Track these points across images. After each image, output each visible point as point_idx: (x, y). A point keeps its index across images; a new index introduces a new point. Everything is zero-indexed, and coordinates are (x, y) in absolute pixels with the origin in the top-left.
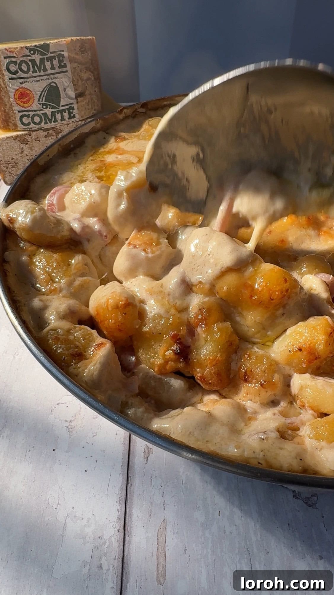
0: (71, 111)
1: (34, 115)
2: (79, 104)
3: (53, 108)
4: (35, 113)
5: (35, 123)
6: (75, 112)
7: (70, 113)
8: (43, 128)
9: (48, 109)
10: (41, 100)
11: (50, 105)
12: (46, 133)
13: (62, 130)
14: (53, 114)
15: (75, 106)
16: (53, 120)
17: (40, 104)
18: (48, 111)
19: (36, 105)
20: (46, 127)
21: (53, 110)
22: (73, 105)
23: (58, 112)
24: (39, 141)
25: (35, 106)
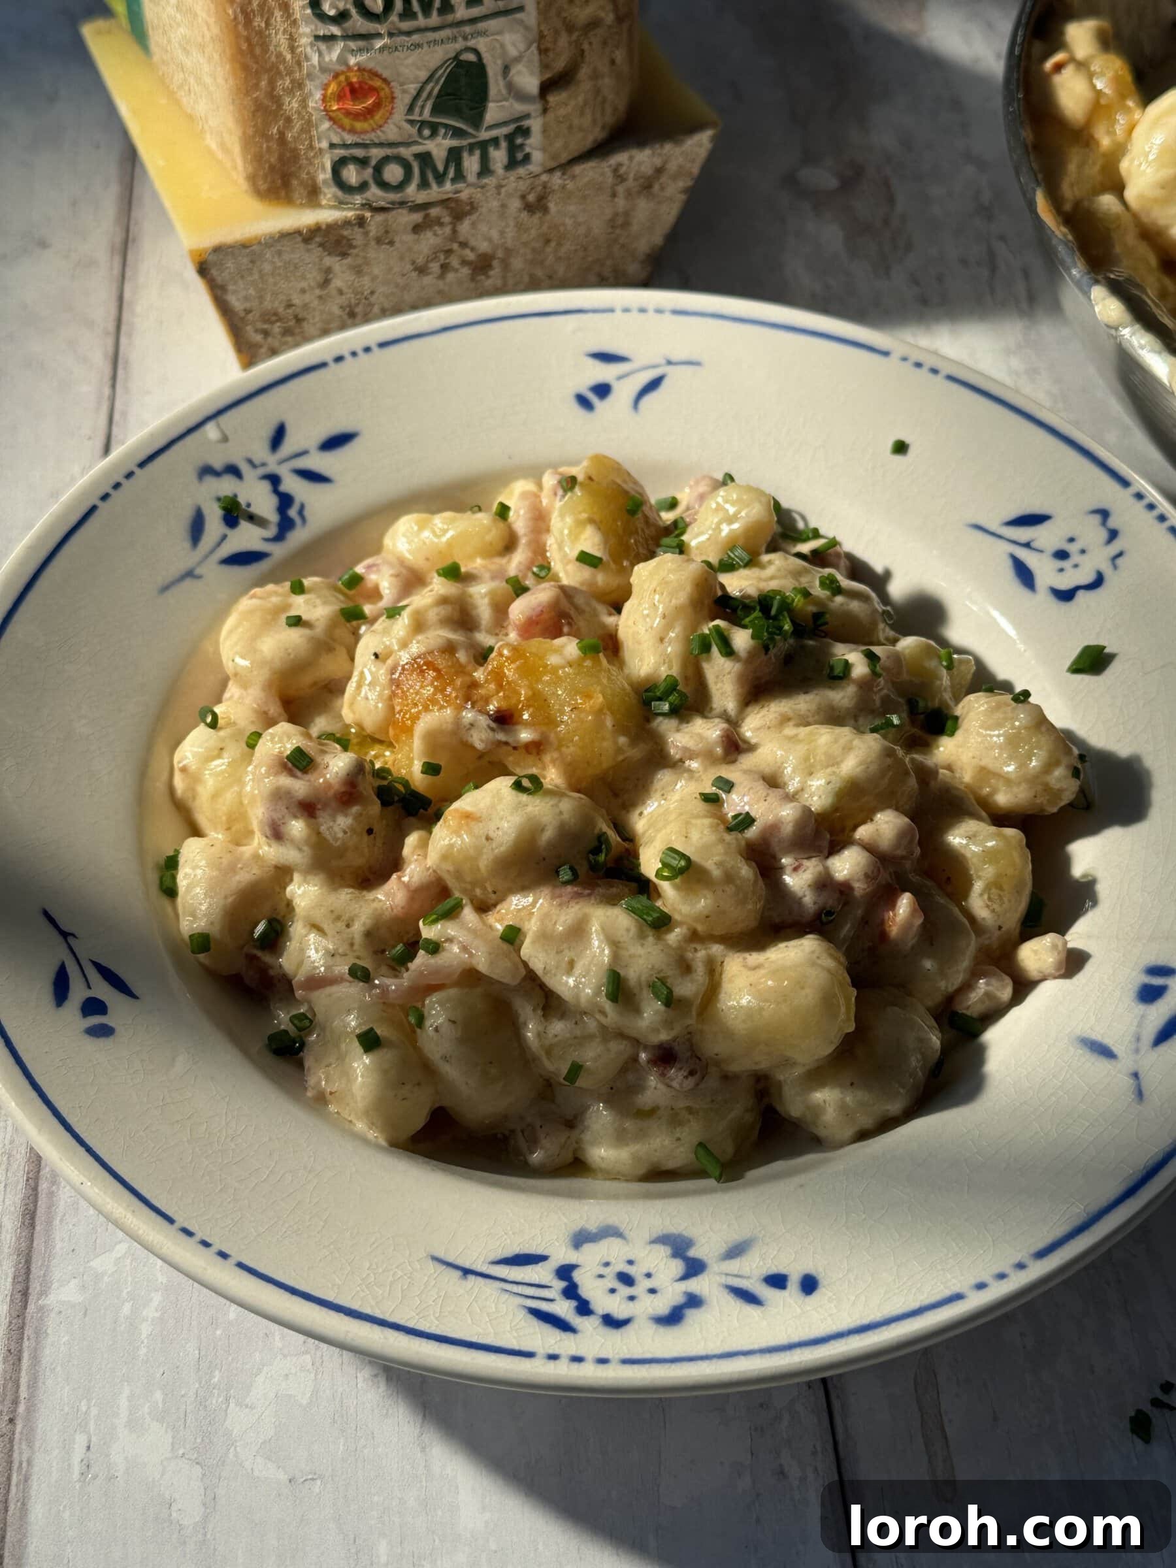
0: (519, 141)
1: (386, 160)
2: (550, 116)
3: (458, 133)
4: (389, 151)
5: (384, 185)
6: (534, 144)
7: (513, 149)
8: (410, 204)
9: (439, 139)
10: (417, 110)
11: (446, 126)
12: (417, 217)
13: (475, 205)
14: (454, 156)
15: (535, 125)
16: (451, 173)
17: (411, 122)
18: (438, 145)
19: (400, 128)
20: (422, 197)
21: (455, 143)
22: (526, 123)
23: (471, 148)
24: (391, 243)
25: (395, 126)
